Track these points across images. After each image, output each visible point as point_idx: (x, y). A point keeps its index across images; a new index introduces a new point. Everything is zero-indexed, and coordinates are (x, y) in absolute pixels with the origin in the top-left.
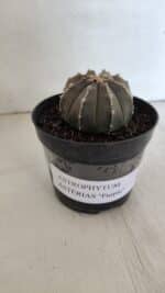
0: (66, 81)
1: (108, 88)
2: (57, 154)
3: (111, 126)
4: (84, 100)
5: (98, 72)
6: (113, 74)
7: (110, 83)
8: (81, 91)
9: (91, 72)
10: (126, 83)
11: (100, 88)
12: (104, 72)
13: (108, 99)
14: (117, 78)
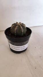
1: (21, 26)
2: (11, 41)
3: (22, 34)
4: (16, 29)
5: (19, 23)
7: (21, 25)
8: (15, 27)
9: (17, 23)
10: (25, 25)
11: (19, 26)
12: (20, 23)
13: (21, 29)
14: (23, 24)
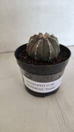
0: (29, 38)
1: (48, 41)
2: (26, 71)
3: (50, 58)
4: (37, 46)
5: (44, 34)
6: (50, 34)
7: (49, 39)
8: (36, 42)
9: (41, 34)
10: (56, 38)
11: (45, 41)
12: (46, 33)
13: (48, 46)
14: (52, 36)
